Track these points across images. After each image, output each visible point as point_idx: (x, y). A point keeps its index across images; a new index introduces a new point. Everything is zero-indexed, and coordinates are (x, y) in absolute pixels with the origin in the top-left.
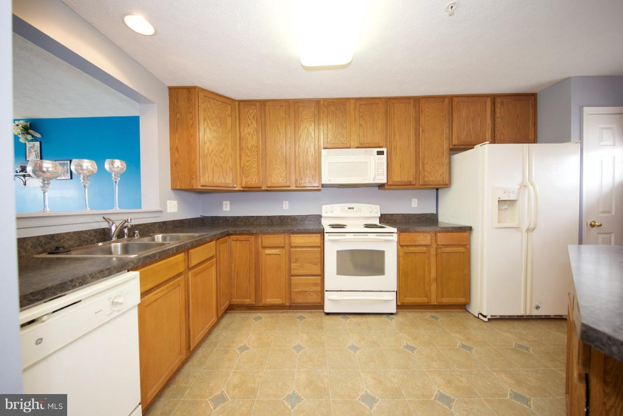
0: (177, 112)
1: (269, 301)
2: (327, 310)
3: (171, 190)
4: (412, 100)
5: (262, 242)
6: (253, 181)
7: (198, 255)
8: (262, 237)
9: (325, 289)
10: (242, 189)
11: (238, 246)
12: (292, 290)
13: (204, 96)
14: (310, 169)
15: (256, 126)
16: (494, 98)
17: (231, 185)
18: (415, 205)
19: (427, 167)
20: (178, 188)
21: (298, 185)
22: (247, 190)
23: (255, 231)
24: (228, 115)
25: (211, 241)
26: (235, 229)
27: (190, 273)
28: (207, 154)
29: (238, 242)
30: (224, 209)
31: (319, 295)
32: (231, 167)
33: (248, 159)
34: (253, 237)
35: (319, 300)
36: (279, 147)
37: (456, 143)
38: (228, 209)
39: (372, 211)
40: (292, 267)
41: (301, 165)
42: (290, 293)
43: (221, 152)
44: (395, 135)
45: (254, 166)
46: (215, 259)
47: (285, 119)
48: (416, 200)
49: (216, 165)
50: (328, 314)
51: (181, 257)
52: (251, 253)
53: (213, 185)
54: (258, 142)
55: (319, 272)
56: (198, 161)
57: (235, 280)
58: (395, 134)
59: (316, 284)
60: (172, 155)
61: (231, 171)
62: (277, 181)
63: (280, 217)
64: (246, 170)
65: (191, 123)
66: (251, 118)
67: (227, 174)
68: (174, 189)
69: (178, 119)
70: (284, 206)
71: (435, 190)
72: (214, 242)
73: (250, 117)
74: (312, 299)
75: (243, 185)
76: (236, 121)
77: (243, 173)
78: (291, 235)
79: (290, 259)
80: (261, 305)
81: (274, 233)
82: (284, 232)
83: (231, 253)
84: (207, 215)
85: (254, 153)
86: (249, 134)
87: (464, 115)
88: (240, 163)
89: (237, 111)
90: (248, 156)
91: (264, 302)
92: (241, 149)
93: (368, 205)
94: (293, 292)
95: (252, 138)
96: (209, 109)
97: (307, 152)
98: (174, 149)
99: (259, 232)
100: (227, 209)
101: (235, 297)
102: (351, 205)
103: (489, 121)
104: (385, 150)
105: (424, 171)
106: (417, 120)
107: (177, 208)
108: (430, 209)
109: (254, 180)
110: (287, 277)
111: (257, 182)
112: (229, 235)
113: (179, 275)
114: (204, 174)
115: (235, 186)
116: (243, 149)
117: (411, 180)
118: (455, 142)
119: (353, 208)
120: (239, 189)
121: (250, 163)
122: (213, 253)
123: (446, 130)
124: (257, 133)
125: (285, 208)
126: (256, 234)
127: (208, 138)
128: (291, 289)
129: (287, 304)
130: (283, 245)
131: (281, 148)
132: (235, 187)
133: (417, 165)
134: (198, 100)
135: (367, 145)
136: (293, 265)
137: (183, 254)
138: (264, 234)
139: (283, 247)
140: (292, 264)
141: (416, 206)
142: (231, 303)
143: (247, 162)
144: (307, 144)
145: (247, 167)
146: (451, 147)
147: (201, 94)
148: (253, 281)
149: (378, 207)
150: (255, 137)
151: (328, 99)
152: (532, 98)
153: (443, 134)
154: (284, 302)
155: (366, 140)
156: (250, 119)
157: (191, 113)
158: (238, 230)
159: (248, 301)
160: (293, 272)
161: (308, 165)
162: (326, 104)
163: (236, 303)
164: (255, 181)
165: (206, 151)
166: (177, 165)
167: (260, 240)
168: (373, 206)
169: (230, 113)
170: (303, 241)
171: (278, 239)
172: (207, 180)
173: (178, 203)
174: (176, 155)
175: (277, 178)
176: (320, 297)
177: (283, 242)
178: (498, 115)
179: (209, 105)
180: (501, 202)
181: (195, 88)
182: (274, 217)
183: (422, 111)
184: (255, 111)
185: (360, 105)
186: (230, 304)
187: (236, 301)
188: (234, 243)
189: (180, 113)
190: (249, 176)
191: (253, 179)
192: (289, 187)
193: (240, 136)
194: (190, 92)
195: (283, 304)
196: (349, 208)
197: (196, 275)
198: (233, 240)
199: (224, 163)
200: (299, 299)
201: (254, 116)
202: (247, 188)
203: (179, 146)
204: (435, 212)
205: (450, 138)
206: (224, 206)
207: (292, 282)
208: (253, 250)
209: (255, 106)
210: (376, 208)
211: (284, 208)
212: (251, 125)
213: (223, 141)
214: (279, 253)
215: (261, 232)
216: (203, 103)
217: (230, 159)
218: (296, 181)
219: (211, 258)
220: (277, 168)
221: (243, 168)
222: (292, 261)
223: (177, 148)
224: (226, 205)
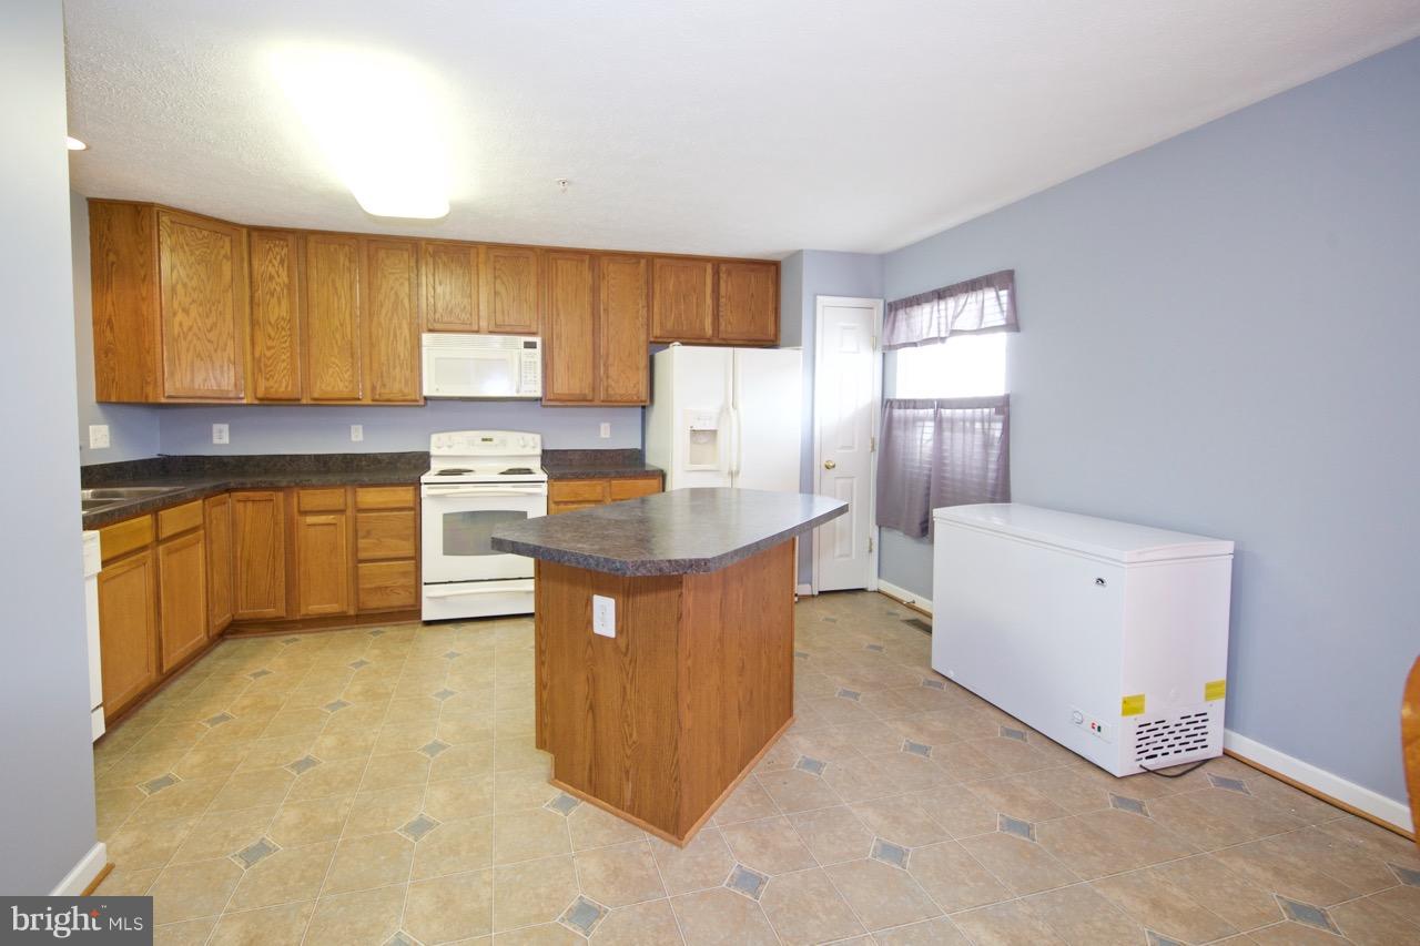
0: (109, 250)
1: (315, 608)
2: (426, 616)
3: (96, 405)
4: (588, 257)
5: (299, 503)
6: (282, 386)
7: (173, 520)
8: (298, 494)
9: (423, 581)
10: (256, 402)
11: (250, 513)
12: (361, 586)
13: (171, 222)
14: (402, 367)
15: (286, 280)
16: (719, 264)
17: (231, 395)
18: (605, 434)
19: (613, 372)
20: (113, 399)
21: (377, 397)
22: (270, 404)
23: (284, 484)
24: (225, 256)
25: (195, 499)
26: (241, 480)
27: (161, 548)
28: (179, 336)
29: (250, 505)
30: (216, 441)
31: (411, 593)
32: (232, 358)
33: (270, 343)
34: (281, 495)
35: (412, 601)
36: (337, 323)
37: (658, 335)
38: (226, 440)
39: (525, 446)
40: (360, 545)
41: (383, 359)
42: (357, 593)
43: (209, 331)
44: (558, 315)
45: (284, 357)
46: (202, 532)
47: (349, 270)
48: (607, 425)
49: (199, 356)
50: (429, 623)
51: (146, 520)
52: (276, 524)
53: (191, 394)
54: (291, 311)
55: (411, 553)
56: (159, 350)
57: (244, 577)
58: (557, 310)
59: (405, 574)
60: (98, 334)
61: (232, 366)
62: (334, 387)
63: (345, 455)
64: (266, 366)
65: (143, 273)
66: (276, 264)
67: (222, 372)
68: (103, 402)
69: (113, 263)
70: (353, 436)
71: (640, 409)
72: (200, 502)
73: (274, 261)
74: (399, 600)
75: (260, 395)
76: (242, 268)
77: (260, 370)
78: (359, 490)
79: (356, 532)
80: (298, 618)
81: (323, 486)
82: (343, 485)
83: (234, 524)
84: (172, 453)
85: (283, 333)
86: (272, 295)
87: (671, 288)
88: (253, 354)
89: (245, 246)
90: (269, 336)
91: (303, 611)
92: (254, 323)
93: (518, 435)
94: (363, 589)
95: (279, 303)
96: (182, 247)
97: (395, 336)
98: (103, 325)
99: (293, 484)
100: (222, 440)
101: (244, 606)
102: (487, 434)
103: (709, 301)
104: (538, 340)
105: (608, 377)
106: (595, 290)
107: (108, 440)
108: (630, 442)
109: (284, 385)
110: (350, 565)
111: (289, 389)
112: (229, 491)
113: (143, 548)
114: (172, 374)
115: (242, 395)
116: (258, 323)
117: (587, 391)
118: (657, 331)
119: (491, 440)
120: (249, 402)
121: (273, 351)
122: (199, 521)
123: (644, 312)
124: (289, 294)
125: (358, 439)
126: (286, 489)
127: (180, 304)
128: (357, 584)
129: (352, 612)
130: (342, 507)
131: (342, 325)
132: (242, 399)
133: (595, 367)
134: (159, 230)
135: (508, 329)
136: (362, 543)
137: (148, 517)
138: (304, 487)
139: (342, 511)
140: (360, 541)
141: (608, 436)
142: (236, 617)
143: (269, 348)
144: (395, 321)
145: (269, 359)
146: (652, 339)
147: (165, 219)
148: (281, 574)
149: (538, 438)
150: (285, 303)
151: (435, 240)
152: (773, 268)
153: (637, 318)
154: (345, 609)
155: (506, 318)
156: (274, 266)
157: (142, 253)
158: (248, 481)
159: (270, 612)
160: (362, 555)
161: (397, 361)
162: (431, 249)
163: (246, 617)
164: (287, 387)
165: (176, 329)
166: (110, 355)
167: (295, 500)
168: (529, 436)
169: (229, 253)
170: (381, 500)
171: (333, 498)
172: (178, 385)
173: (110, 429)
174: (108, 333)
175: (333, 380)
176: (414, 595)
177: (342, 500)
178: (723, 291)
179: (181, 239)
180: (694, 432)
181: (150, 206)
182: (331, 456)
183: (604, 278)
184: (285, 250)
185: (497, 256)
186: (233, 620)
187: (245, 612)
188: (240, 506)
189: (117, 253)
190: (272, 376)
191: (281, 382)
192: (359, 399)
193: (252, 297)
194: (139, 213)
195: (343, 612)
196: (484, 440)
197: (169, 552)
198: (239, 501)
199: (216, 351)
200: (374, 602)
201: (282, 262)
202: (268, 399)
203: (113, 318)
204: (640, 447)
205: (649, 325)
206: (215, 435)
207: (361, 572)
208: (281, 517)
209: (285, 240)
210: (533, 439)
211: (354, 439)
212: (276, 276)
213: (213, 308)
214: (334, 521)
215: (297, 485)
216: (170, 237)
217: (230, 343)
218: (374, 388)
219: (194, 529)
220: (334, 363)
221: (259, 360)
222: (360, 534)
223: (110, 322)
224: (221, 431)
